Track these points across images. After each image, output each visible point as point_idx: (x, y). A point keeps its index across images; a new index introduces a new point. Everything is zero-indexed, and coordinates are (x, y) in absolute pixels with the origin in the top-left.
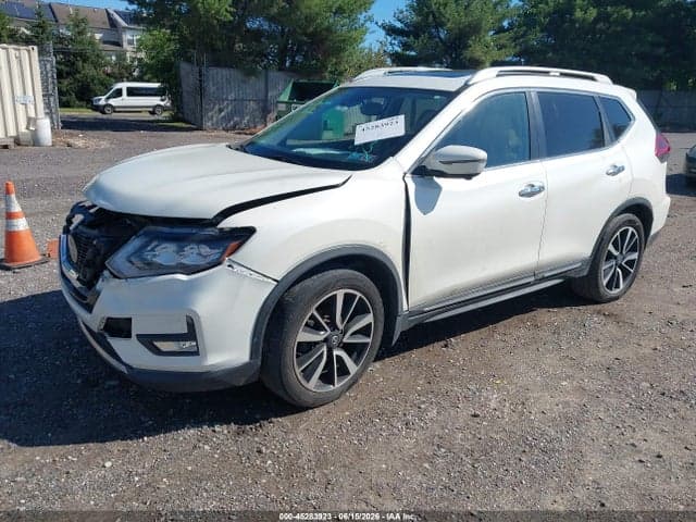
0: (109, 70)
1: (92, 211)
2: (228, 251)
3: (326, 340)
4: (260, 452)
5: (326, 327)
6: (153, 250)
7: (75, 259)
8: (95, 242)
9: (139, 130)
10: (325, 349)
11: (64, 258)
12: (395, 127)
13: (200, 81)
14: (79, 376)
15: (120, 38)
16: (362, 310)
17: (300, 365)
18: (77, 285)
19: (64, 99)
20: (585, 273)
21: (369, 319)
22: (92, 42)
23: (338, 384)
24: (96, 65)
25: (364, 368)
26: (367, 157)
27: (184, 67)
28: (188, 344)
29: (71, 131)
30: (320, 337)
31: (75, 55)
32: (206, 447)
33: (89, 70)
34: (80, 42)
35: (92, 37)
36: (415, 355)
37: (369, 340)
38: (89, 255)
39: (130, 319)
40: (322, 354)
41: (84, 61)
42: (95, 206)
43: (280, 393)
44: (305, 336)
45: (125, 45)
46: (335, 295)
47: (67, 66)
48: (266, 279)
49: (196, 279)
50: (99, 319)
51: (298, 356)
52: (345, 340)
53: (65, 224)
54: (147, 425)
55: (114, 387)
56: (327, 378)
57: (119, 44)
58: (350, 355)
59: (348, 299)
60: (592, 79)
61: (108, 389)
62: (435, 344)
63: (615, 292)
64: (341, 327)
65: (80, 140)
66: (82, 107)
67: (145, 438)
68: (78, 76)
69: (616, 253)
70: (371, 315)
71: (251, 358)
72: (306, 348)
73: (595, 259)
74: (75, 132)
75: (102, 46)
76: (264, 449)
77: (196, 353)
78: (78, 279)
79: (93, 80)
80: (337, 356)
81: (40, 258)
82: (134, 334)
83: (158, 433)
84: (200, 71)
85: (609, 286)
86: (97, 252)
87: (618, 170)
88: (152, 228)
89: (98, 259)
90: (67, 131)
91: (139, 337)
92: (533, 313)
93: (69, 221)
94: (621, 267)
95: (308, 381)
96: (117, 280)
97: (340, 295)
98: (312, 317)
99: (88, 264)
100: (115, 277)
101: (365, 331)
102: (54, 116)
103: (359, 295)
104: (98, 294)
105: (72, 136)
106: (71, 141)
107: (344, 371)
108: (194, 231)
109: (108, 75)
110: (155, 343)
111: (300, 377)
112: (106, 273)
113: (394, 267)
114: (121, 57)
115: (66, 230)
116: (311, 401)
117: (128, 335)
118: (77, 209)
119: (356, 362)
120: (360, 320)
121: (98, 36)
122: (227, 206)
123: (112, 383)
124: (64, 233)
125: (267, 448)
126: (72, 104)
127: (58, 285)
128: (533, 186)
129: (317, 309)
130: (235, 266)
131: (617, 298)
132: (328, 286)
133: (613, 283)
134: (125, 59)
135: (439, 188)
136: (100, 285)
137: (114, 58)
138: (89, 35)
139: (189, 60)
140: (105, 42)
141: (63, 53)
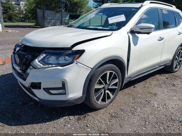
0: (17, 12)
1: (22, 46)
2: (76, 58)
3: (103, 88)
4: (87, 126)
5: (104, 84)
6: (48, 58)
7: (18, 62)
8: (26, 57)
9: (27, 28)
10: (103, 90)
11: (14, 62)
12: (122, 18)
13: (44, 14)
14: (21, 101)
15: (19, 3)
16: (115, 78)
17: (95, 96)
18: (20, 71)
19: (4, 20)
20: (170, 64)
21: (117, 80)
22: (11, 4)
23: (107, 101)
24: (13, 11)
25: (115, 96)
26: (115, 27)
27: (38, 10)
28: (62, 91)
29: (7, 28)
30: (102, 86)
31: (7, 8)
32: (69, 125)
33: (11, 12)
34: (8, 4)
35: (12, 3)
36: (126, 90)
37: (117, 87)
38: (24, 61)
39: (40, 83)
40: (102, 92)
41: (10, 9)
42: (23, 45)
43: (89, 105)
44: (97, 86)
45: (21, 5)
46: (107, 73)
47: (5, 11)
48: (88, 68)
49: (65, 68)
50: (29, 83)
51: (95, 93)
52: (109, 88)
53: (13, 51)
54: (46, 118)
55: (33, 104)
56: (104, 100)
57: (19, 5)
58: (111, 92)
59: (111, 74)
60: (172, 6)
61: (31, 105)
62: (131, 87)
63: (177, 69)
64: (108, 83)
65: (10, 30)
66: (9, 22)
67: (47, 123)
68: (8, 13)
69: (178, 58)
70: (118, 79)
71: (83, 95)
72: (97, 90)
73: (173, 60)
74: (8, 28)
75: (14, 5)
76: (88, 125)
77: (65, 94)
78: (20, 69)
79: (12, 15)
80: (107, 93)
81: (2, 63)
82: (42, 88)
83: (51, 121)
84: (43, 12)
85: (175, 68)
86: (27, 60)
87: (180, 34)
88: (47, 51)
89: (28, 62)
90: (6, 28)
91: (44, 89)
92: (155, 76)
93: (15, 50)
94: (178, 62)
95: (98, 101)
96: (35, 69)
97: (108, 73)
98: (99, 80)
99: (24, 64)
100: (35, 68)
101: (116, 85)
102: (2, 24)
103: (114, 73)
104: (28, 74)
105: (7, 29)
106: (7, 31)
107: (109, 97)
108: (63, 52)
109: (16, 13)
110: (50, 91)
111: (95, 100)
112: (31, 67)
113: (124, 62)
114: (20, 8)
115: (14, 53)
116: (99, 108)
117: (40, 88)
118: (17, 46)
119: (113, 94)
120: (114, 81)
121: (13, 3)
122: (75, 43)
123: (32, 103)
124: (13, 54)
125: (89, 125)
126: (7, 21)
127: (11, 71)
128: (161, 38)
129: (101, 78)
130: (78, 63)
131: (177, 71)
132: (105, 70)
133: (176, 67)
134: (21, 9)
135: (138, 37)
136: (28, 71)
137: (18, 9)
138: (11, 2)
139: (40, 8)
140: (15, 4)
141: (4, 7)
